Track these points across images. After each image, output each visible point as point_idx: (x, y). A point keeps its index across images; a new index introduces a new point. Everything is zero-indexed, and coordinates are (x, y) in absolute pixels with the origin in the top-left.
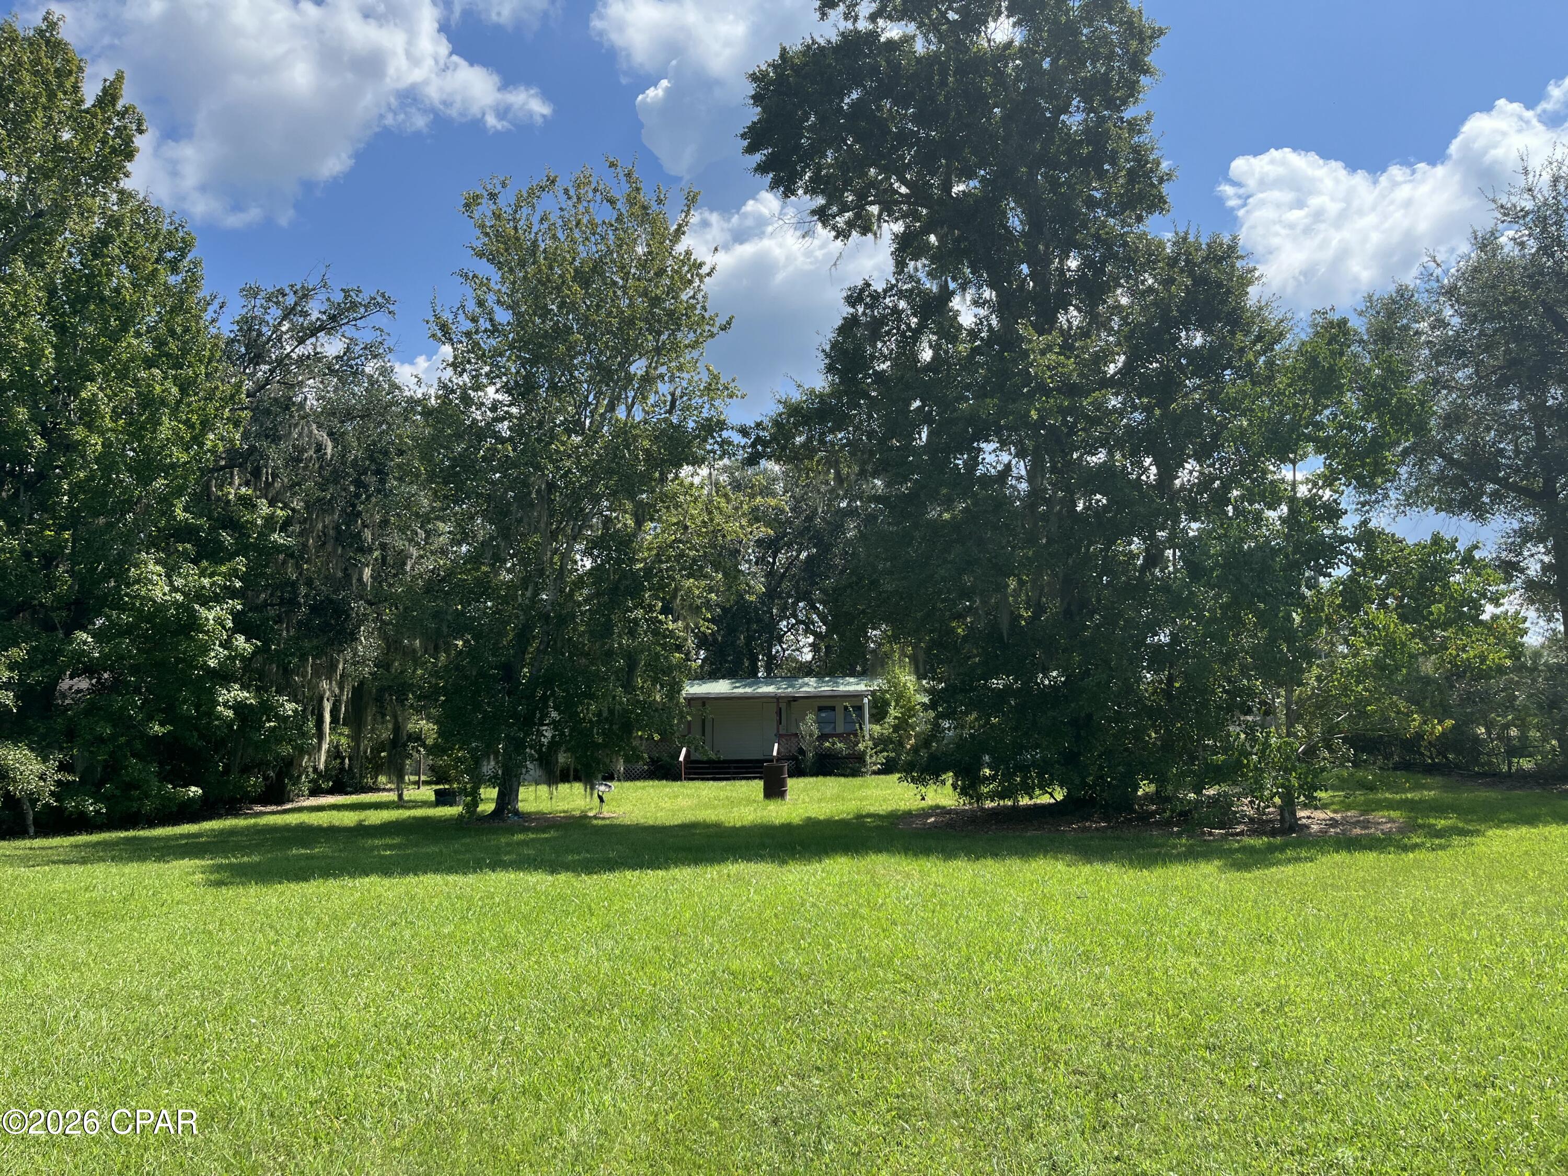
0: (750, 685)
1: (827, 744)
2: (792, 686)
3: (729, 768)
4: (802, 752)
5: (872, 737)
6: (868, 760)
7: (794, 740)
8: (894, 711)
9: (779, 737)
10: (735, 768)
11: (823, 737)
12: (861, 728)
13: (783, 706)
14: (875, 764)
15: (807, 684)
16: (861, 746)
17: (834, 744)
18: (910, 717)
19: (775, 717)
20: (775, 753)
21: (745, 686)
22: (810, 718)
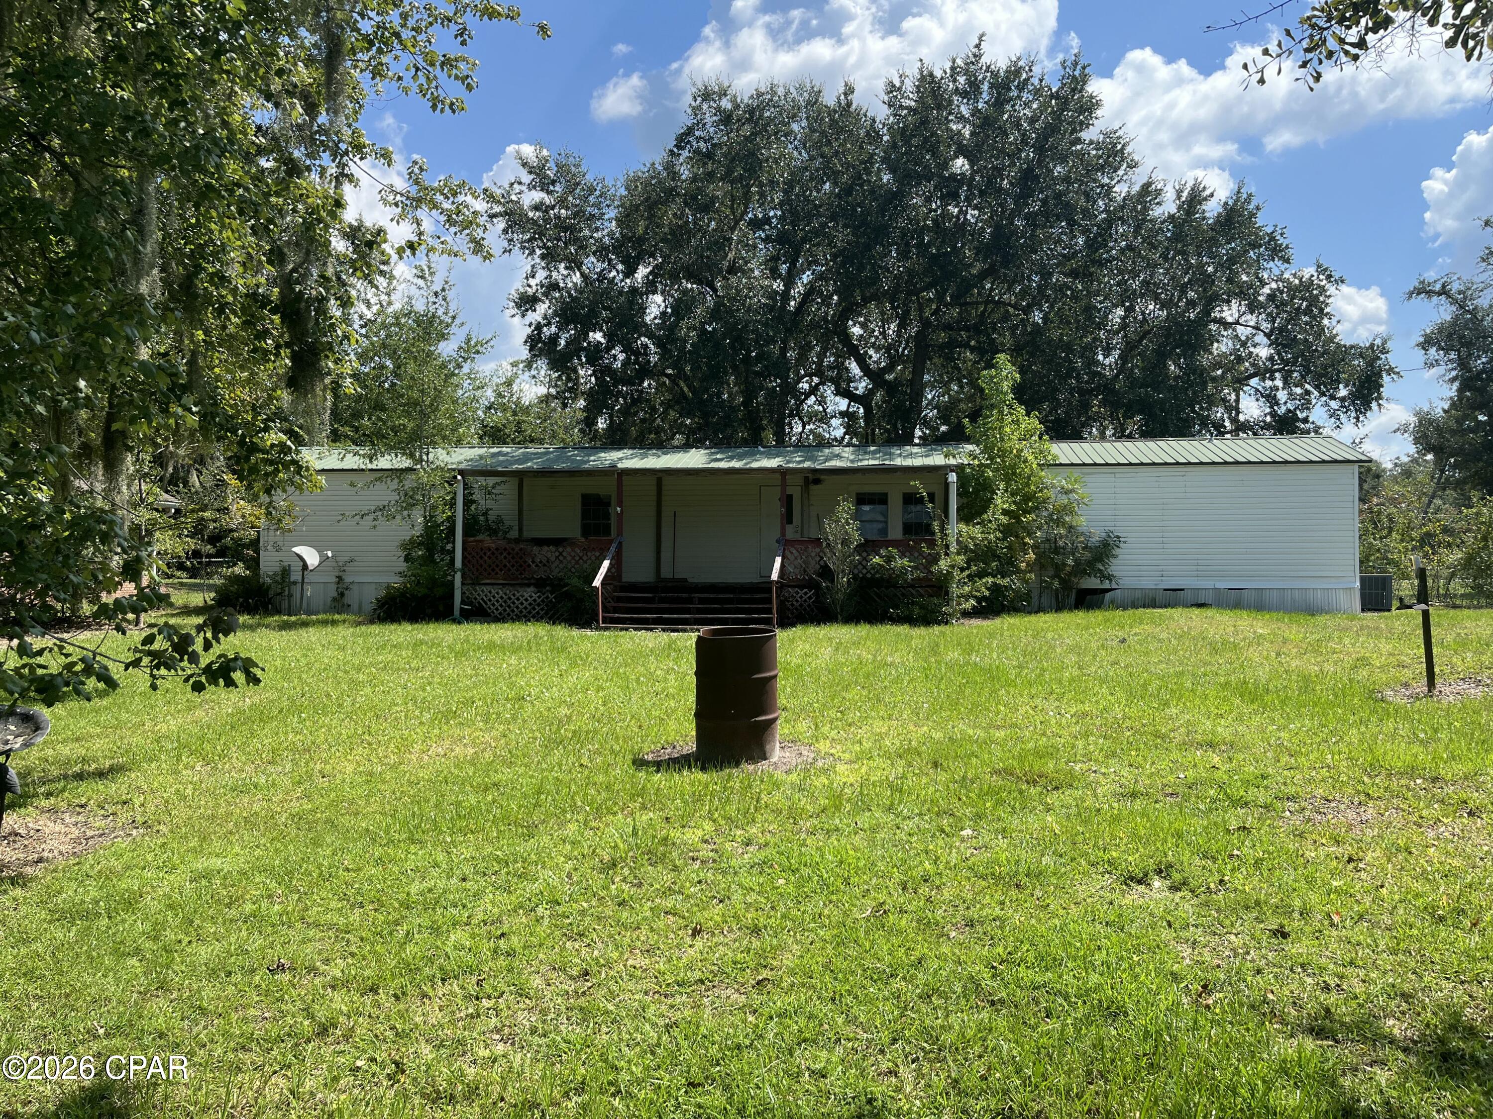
0: (740, 458)
1: (877, 560)
2: (813, 459)
3: (690, 600)
4: (826, 573)
5: (963, 549)
6: (955, 590)
7: (813, 551)
8: (1001, 501)
9: (785, 545)
10: (702, 601)
11: (868, 546)
12: (942, 529)
13: (795, 491)
14: (967, 597)
15: (838, 456)
16: (943, 564)
17: (889, 559)
18: (1026, 512)
19: (778, 509)
20: (775, 576)
21: (731, 458)
22: (845, 509)
